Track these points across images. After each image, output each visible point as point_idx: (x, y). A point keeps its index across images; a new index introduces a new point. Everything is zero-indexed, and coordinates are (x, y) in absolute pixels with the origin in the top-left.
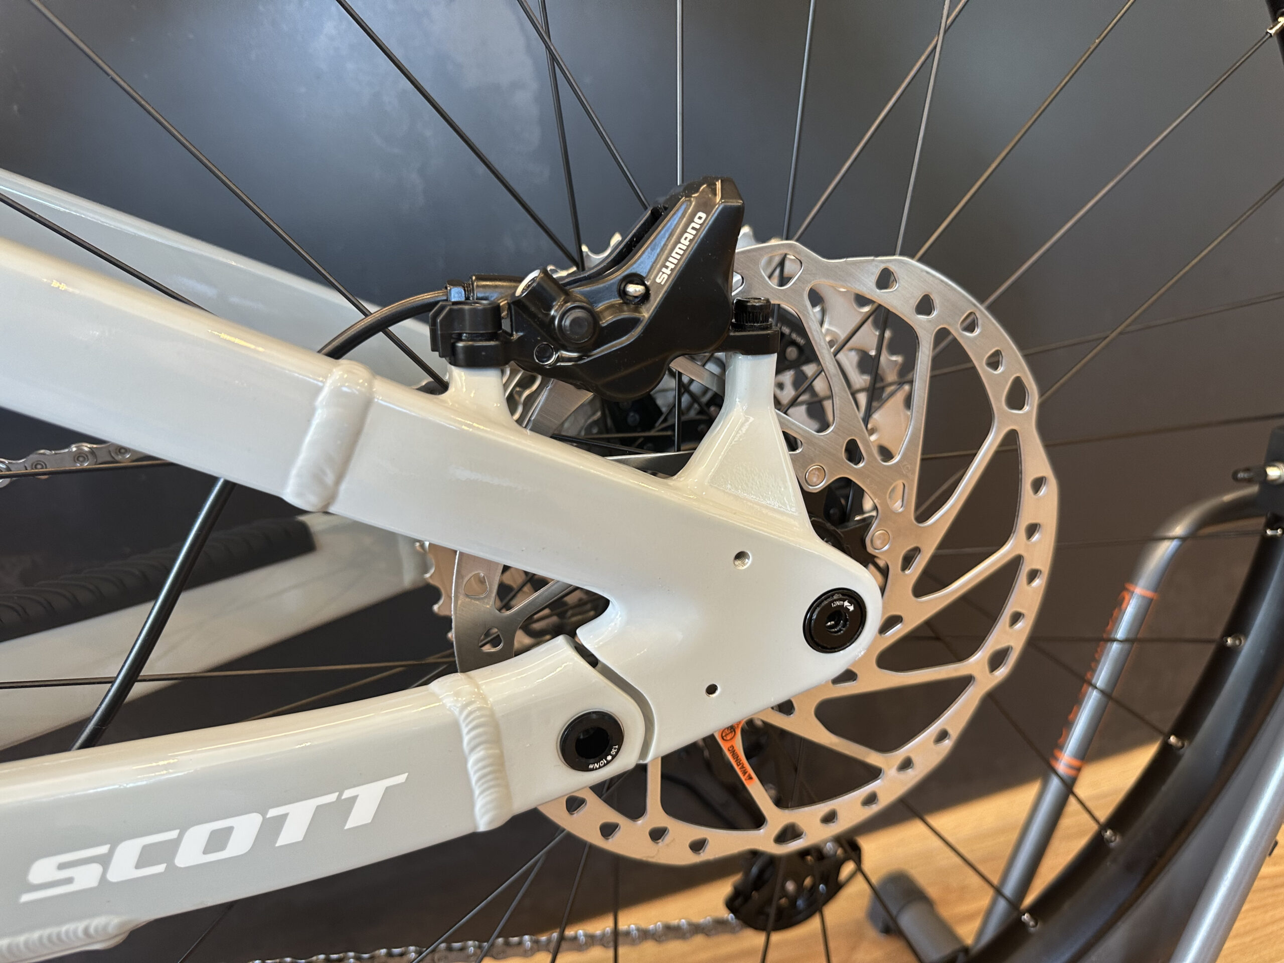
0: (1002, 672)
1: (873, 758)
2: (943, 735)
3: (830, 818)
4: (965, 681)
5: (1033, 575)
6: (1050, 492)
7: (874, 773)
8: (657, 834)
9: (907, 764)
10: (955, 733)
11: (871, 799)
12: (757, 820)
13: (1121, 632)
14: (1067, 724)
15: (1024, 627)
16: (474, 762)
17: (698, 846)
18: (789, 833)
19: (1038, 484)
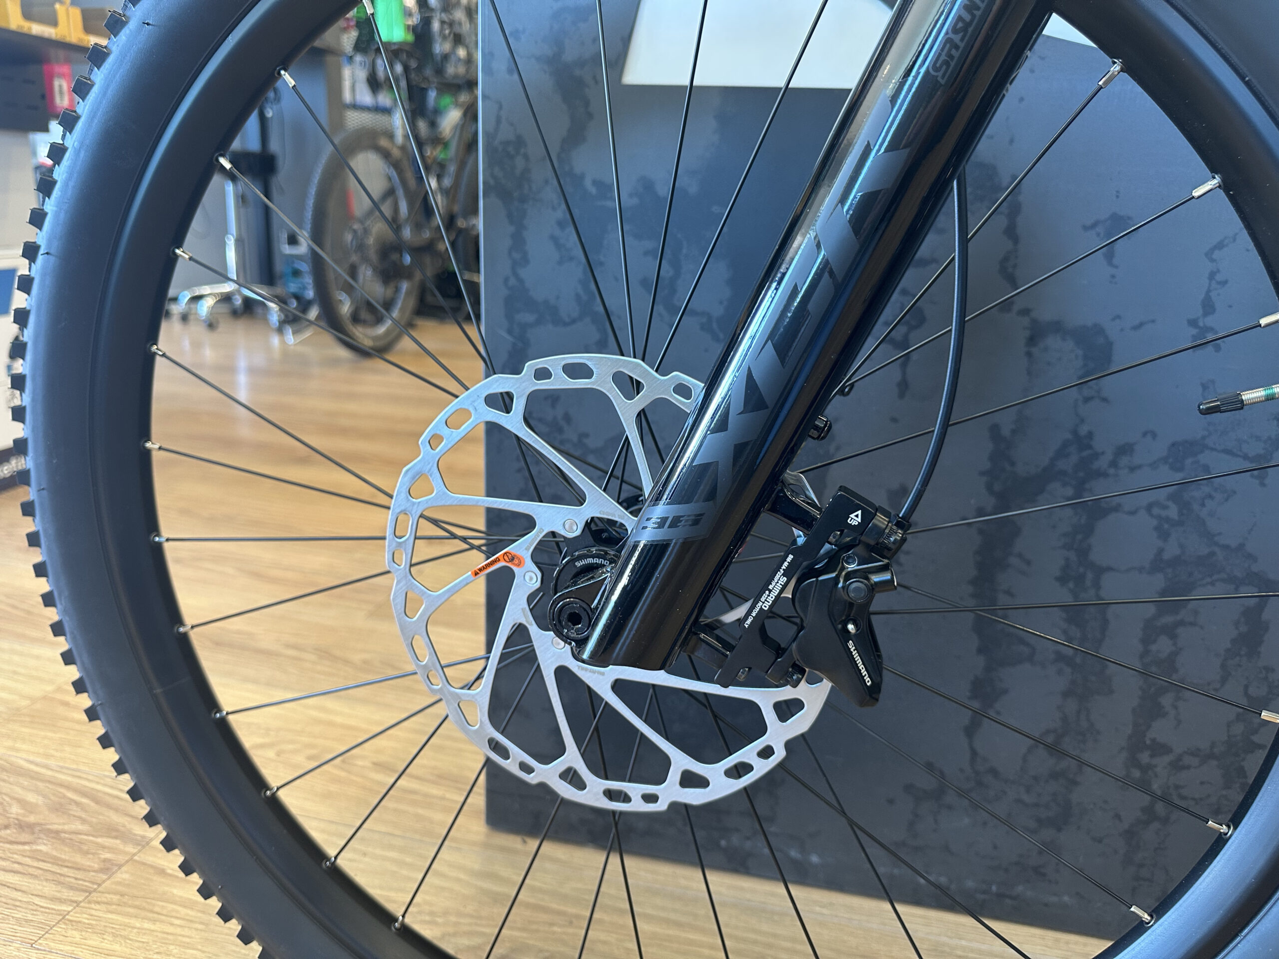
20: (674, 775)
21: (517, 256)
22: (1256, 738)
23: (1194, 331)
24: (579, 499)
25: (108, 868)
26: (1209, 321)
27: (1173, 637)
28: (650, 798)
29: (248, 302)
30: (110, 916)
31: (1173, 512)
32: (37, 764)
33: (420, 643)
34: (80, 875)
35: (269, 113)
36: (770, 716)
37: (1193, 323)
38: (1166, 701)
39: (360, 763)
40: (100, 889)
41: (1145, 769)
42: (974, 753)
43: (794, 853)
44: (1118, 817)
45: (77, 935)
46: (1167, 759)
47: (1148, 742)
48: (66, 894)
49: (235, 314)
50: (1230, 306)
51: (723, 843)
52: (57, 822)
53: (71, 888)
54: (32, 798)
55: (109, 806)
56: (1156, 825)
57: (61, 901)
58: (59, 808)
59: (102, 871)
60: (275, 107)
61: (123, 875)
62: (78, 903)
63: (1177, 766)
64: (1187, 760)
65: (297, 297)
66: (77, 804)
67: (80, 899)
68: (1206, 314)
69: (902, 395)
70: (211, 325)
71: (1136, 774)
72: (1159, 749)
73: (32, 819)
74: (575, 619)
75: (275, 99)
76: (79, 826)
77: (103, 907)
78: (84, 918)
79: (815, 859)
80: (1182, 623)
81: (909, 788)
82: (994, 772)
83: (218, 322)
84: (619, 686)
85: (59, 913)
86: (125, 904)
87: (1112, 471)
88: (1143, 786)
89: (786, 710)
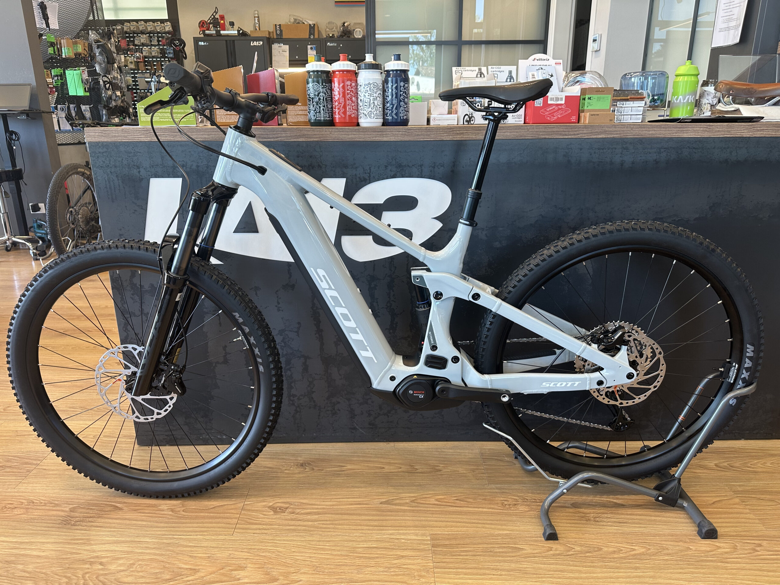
0: (656, 389)
1: (635, 396)
2: (645, 396)
3: (627, 403)
4: (650, 389)
5: (661, 376)
6: (665, 365)
7: (635, 399)
8: (604, 399)
9: (640, 398)
10: (647, 396)
11: (634, 402)
12: (617, 401)
13: (697, 393)
14: (683, 410)
15: (660, 383)
16: (588, 382)
17: (609, 402)
18: (621, 404)
19: (663, 365)
20: (155, 413)
21: (123, 302)
22: (313, 390)
24: (129, 368)
26: (279, 306)
27: (290, 371)
28: (152, 418)
29: (14, 244)
31: (283, 344)
33: (104, 397)
36: (169, 400)
38: (293, 385)
41: (293, 401)
44: (290, 413)
46: (297, 398)
56: (298, 413)
58: (8, 461)
63: (299, 399)
64: (301, 397)
65: (43, 239)
69: (220, 326)
71: (291, 402)
72: (294, 396)
74: (130, 389)
80: (291, 367)
81: (242, 415)
84: (142, 399)
88: (293, 404)
89: (171, 399)
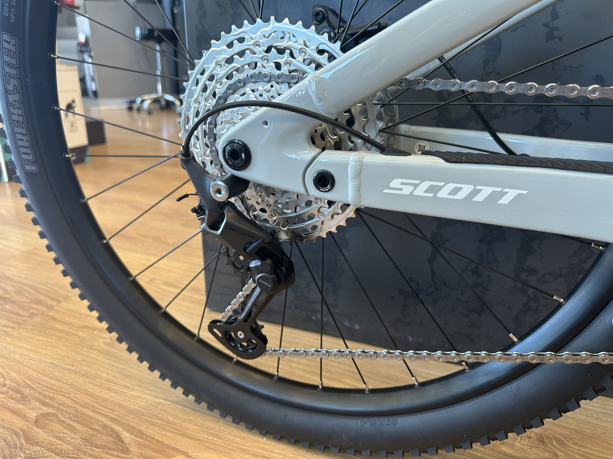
21: (201, 13)
23: (547, 30)
25: (32, 316)
26: (556, 23)
29: (168, 102)
30: (26, 334)
32: (17, 276)
34: (19, 318)
35: (175, 11)
37: (546, 25)
39: (158, 282)
40: (26, 323)
41: (524, 283)
42: (433, 273)
43: (347, 324)
44: (510, 309)
45: (9, 340)
46: (536, 277)
47: (525, 268)
48: (11, 324)
49: (162, 108)
50: (567, 14)
51: (314, 318)
52: (17, 298)
53: (14, 322)
54: (9, 288)
55: (41, 293)
57: (7, 327)
59: (29, 317)
60: (179, 8)
61: (37, 319)
62: (14, 328)
64: (547, 277)
66: (28, 291)
67: (16, 326)
68: (553, 19)
70: (150, 112)
72: (532, 271)
73: (6, 296)
75: (179, 4)
76: (25, 300)
77: (24, 330)
78: (15, 334)
79: (357, 327)
81: (401, 291)
82: (444, 283)
83: (153, 111)
85: (5, 331)
86: (35, 330)
87: (503, 114)
